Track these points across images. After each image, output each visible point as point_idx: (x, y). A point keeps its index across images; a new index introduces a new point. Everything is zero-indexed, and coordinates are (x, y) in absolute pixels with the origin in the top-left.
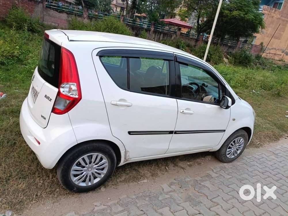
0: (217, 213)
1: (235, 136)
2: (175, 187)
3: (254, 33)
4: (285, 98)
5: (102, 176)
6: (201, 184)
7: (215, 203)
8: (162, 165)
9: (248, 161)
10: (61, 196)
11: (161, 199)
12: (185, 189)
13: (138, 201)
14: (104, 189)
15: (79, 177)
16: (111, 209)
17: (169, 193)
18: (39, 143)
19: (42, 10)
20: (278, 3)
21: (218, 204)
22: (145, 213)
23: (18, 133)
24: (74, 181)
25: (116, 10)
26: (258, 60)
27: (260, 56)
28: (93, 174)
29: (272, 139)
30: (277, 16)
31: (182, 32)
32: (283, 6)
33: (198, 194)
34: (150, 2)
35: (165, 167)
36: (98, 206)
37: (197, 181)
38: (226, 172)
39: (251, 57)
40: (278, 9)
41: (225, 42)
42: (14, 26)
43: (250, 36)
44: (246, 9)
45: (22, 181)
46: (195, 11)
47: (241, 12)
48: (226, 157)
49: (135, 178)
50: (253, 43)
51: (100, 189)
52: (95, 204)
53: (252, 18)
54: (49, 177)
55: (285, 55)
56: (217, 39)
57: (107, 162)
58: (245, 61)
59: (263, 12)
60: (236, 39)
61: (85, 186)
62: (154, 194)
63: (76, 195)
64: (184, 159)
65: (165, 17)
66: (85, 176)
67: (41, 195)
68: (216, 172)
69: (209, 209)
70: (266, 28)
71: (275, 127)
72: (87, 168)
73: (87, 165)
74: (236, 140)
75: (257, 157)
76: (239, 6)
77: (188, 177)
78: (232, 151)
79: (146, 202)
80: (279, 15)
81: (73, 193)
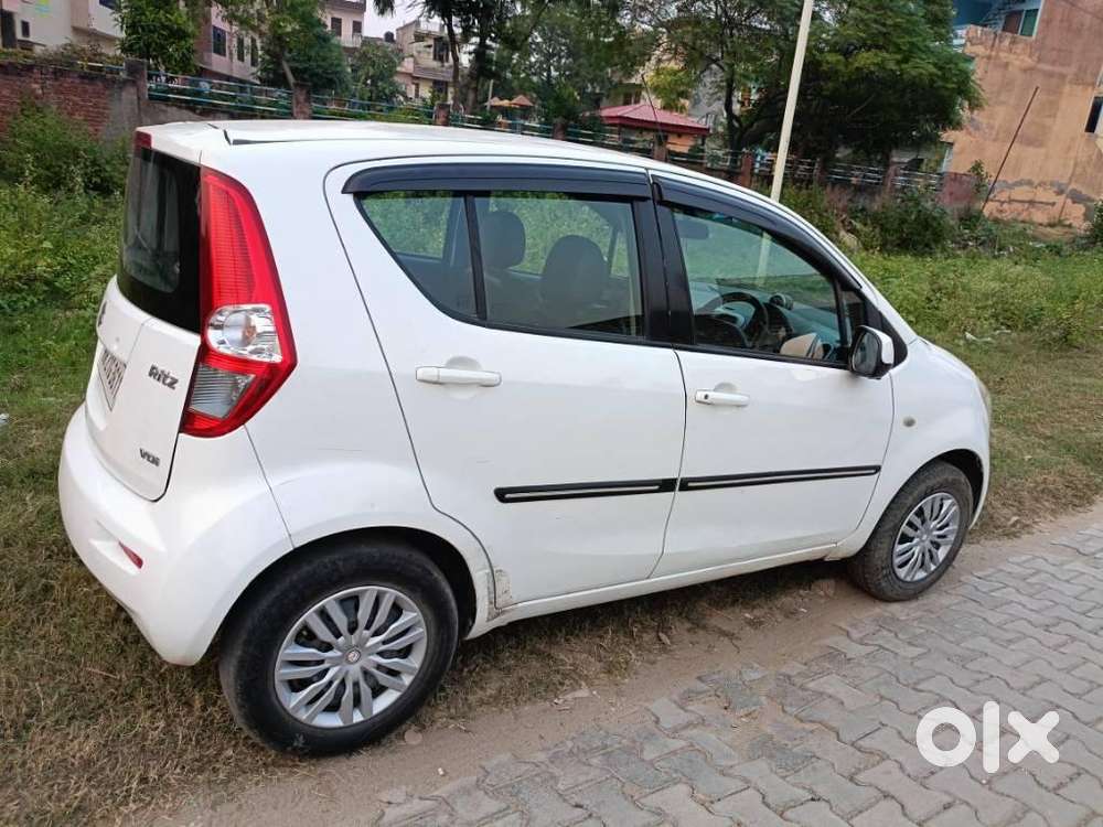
0: (884, 789)
1: (922, 487)
2: (702, 706)
3: (944, 129)
4: (1095, 351)
5: (407, 680)
6: (806, 690)
7: (871, 753)
8: (644, 629)
9: (984, 590)
10: (244, 776)
11: (652, 756)
12: (742, 712)
13: (556, 771)
14: (420, 735)
15: (311, 691)
16: (453, 809)
17: (683, 733)
18: (139, 563)
19: (136, 111)
20: (1020, 12)
21: (884, 757)
22: (590, 816)
23: (60, 550)
24: (294, 708)
25: (417, 95)
26: (972, 228)
27: (976, 214)
28: (366, 673)
29: (1063, 501)
30: (1023, 61)
31: (671, 147)
32: (1042, 21)
33: (801, 725)
34: (542, 51)
35: (654, 634)
36: (399, 804)
37: (789, 677)
38: (900, 636)
39: (941, 218)
40: (1022, 34)
41: (837, 174)
42: (31, 171)
43: (931, 140)
44: (904, 41)
45: (80, 729)
46: (714, 66)
47: (885, 55)
48: (895, 574)
49: (540, 682)
50: (945, 167)
51: (401, 736)
52: (385, 796)
53: (931, 74)
54: (189, 704)
55: (1069, 201)
56: (809, 164)
57: (419, 622)
58: (919, 235)
59: (969, 50)
60: (879, 158)
61: (340, 728)
62: (624, 741)
63: (304, 769)
64: (730, 600)
65: (605, 101)
66: (336, 683)
67: (161, 776)
68: (861, 639)
69: (852, 779)
70: (986, 107)
71: (1068, 458)
72: (339, 649)
73: (341, 639)
74: (926, 503)
75: (1017, 570)
76: (875, 31)
77: (752, 668)
78: (917, 550)
79: (594, 773)
80: (1030, 56)
81: (294, 761)
